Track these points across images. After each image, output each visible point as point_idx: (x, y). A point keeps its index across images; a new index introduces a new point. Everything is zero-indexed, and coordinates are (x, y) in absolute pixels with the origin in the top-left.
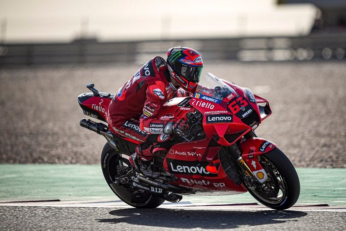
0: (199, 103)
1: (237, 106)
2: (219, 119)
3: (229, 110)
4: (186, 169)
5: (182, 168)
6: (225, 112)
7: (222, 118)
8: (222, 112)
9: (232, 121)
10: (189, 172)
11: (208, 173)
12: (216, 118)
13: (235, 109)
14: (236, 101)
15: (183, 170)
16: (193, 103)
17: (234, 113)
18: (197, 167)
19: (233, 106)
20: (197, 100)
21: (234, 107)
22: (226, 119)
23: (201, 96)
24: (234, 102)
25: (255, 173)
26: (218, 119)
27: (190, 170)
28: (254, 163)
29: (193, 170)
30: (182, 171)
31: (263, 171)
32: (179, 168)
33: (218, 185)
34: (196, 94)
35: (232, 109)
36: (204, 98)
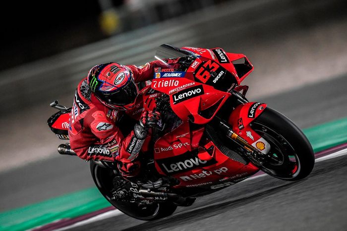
0: (161, 84)
1: (206, 72)
2: (187, 94)
3: (196, 80)
4: (181, 165)
5: (176, 166)
6: (191, 84)
7: (190, 93)
8: (189, 85)
9: (202, 93)
10: (186, 168)
11: (205, 162)
12: (183, 94)
13: (205, 77)
14: (204, 67)
15: (178, 167)
16: (154, 87)
17: (205, 81)
18: (192, 160)
19: (201, 74)
20: (158, 80)
21: (203, 75)
22: (194, 93)
23: (162, 74)
24: (202, 69)
25: (254, 145)
26: (185, 95)
27: (185, 165)
28: (249, 134)
29: (189, 164)
30: (178, 169)
31: (261, 140)
32: (173, 166)
33: (221, 172)
34: (156, 74)
35: (201, 78)
36: (165, 75)
